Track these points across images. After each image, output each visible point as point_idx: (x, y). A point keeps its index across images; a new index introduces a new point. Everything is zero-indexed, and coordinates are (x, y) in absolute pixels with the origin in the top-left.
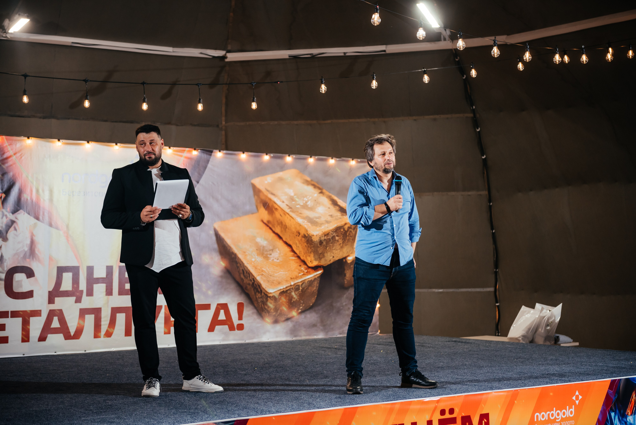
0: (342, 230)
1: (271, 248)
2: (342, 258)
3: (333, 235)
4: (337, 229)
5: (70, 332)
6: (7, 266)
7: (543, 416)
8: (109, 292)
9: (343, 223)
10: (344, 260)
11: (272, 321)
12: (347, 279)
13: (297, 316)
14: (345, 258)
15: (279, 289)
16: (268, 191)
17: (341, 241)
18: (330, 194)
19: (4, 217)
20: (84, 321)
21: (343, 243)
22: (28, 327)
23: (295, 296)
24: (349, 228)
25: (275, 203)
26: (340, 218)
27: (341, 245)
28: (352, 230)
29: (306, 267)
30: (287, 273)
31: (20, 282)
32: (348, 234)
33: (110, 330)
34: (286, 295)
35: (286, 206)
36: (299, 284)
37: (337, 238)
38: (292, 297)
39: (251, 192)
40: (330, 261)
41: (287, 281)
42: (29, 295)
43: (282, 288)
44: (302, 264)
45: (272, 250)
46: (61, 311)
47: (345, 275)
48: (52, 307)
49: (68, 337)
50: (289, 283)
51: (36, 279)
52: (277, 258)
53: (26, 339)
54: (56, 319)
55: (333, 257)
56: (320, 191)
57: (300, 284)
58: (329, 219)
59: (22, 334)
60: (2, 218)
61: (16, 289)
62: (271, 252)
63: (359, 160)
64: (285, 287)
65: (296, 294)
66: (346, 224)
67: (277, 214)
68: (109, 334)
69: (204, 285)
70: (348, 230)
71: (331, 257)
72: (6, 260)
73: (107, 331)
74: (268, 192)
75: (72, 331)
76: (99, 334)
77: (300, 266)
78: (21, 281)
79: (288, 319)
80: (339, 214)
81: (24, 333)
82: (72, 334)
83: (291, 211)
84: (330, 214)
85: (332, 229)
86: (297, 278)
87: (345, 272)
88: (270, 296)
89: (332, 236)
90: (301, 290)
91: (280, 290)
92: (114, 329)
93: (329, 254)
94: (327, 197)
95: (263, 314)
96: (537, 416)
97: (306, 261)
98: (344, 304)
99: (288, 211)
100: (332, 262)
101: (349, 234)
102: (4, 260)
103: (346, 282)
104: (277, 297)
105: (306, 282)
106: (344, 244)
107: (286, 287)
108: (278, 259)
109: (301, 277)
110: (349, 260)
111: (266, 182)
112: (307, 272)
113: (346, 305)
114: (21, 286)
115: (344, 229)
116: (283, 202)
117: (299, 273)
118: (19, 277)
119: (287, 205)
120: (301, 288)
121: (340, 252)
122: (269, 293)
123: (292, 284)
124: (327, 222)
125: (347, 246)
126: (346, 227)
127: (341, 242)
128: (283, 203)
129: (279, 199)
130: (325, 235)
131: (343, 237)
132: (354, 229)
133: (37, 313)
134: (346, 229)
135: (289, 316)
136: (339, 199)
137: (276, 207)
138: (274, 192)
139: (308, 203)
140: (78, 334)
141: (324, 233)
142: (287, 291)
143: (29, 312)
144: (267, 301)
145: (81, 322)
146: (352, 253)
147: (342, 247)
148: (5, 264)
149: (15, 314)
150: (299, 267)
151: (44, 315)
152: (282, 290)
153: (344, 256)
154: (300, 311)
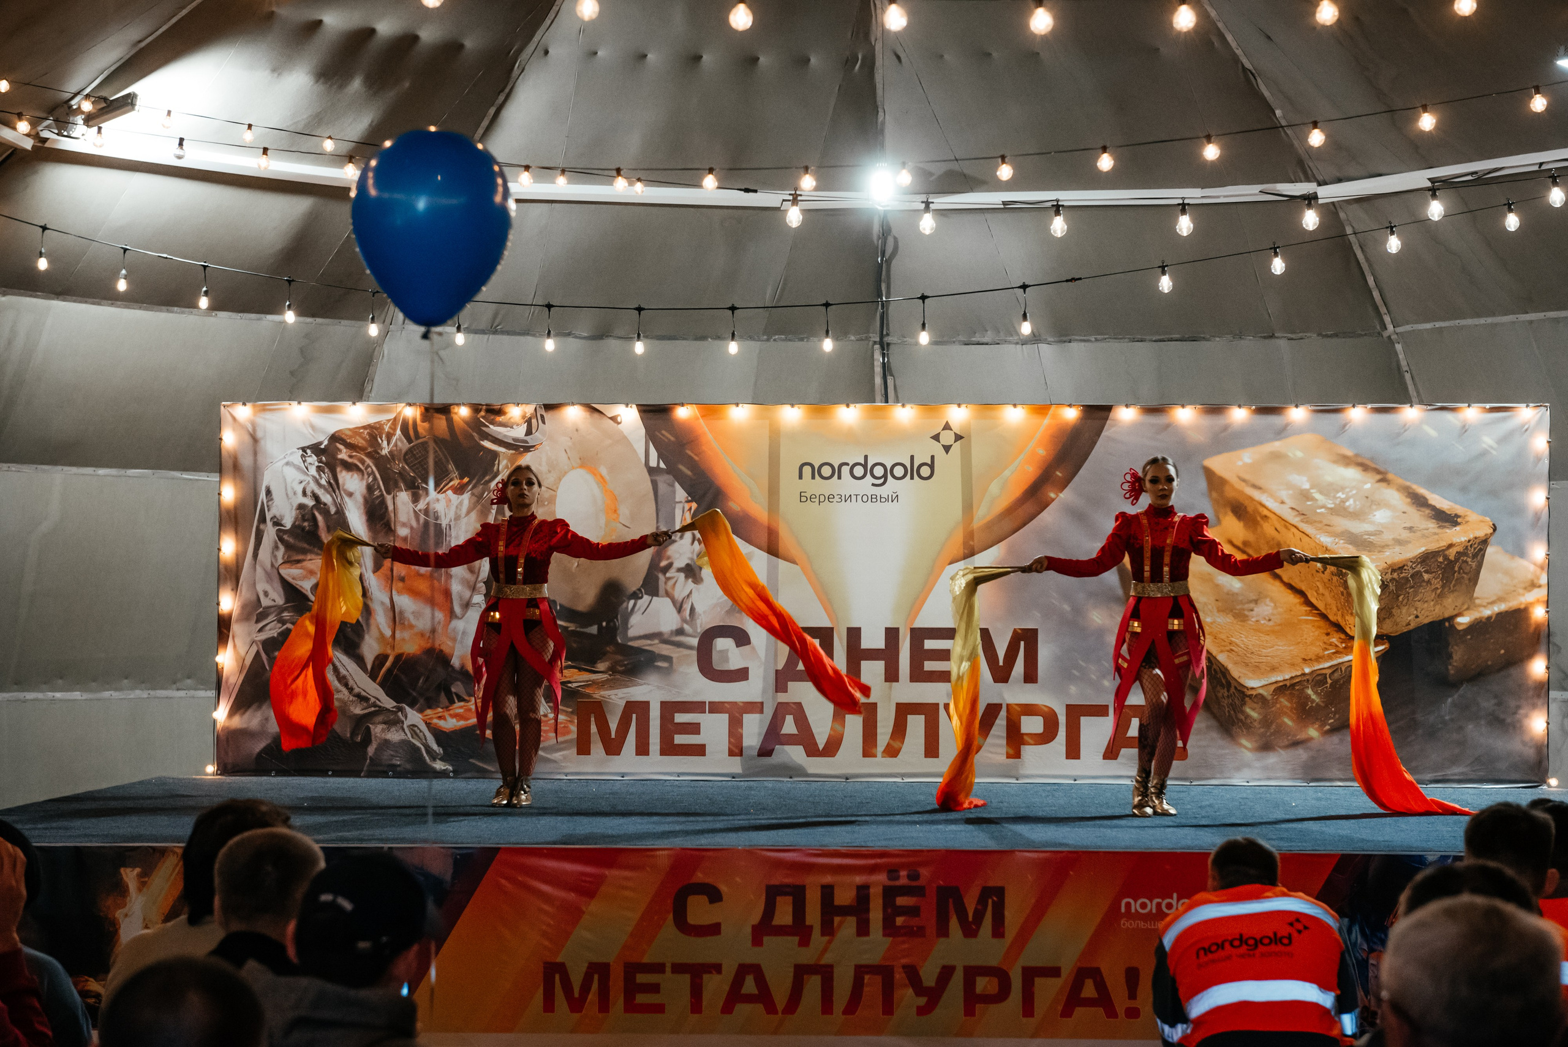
0: (1441, 559)
1: (1253, 596)
2: (1441, 618)
3: (1417, 569)
4: (1426, 558)
5: (816, 744)
6: (701, 627)
7: (1143, 906)
8: (892, 676)
9: (1443, 544)
10: (1447, 624)
11: (1256, 745)
12: (1455, 664)
13: (1321, 739)
14: (1451, 619)
15: (1273, 679)
16: (1244, 481)
17: (1437, 583)
18: (1408, 484)
19: (696, 543)
20: (843, 726)
21: (1443, 586)
22: (740, 730)
23: (1314, 697)
24: (1459, 554)
25: (1264, 506)
26: (1435, 534)
27: (1439, 591)
28: (1469, 560)
29: (1343, 636)
30: (1292, 648)
31: (724, 653)
32: (1456, 569)
33: (896, 744)
34: (1290, 694)
35: (1290, 510)
36: (1324, 672)
37: (1426, 576)
38: (1308, 697)
39: (1203, 484)
40: (1408, 624)
41: (1293, 665)
42: (742, 675)
43: (1280, 678)
44: (1331, 630)
45: (1256, 601)
46: (799, 705)
47: (1450, 656)
48: (782, 697)
49: (812, 750)
50: (1298, 670)
51: (753, 648)
52: (1267, 618)
53: (737, 751)
54: (789, 720)
55: (1417, 617)
56: (1379, 477)
57: (1328, 672)
58: (1405, 535)
59: (730, 742)
60: (693, 543)
61: (718, 665)
62: (1252, 605)
63: (1488, 406)
64: (1287, 677)
65: (1316, 693)
66: (1451, 546)
67: (1268, 529)
68: (892, 752)
69: (1093, 667)
70: (1457, 560)
71: (1412, 617)
72: (700, 615)
73: (888, 744)
74: (1243, 484)
75: (821, 742)
76: (874, 751)
77: (1328, 634)
78: (727, 650)
79: (1296, 744)
80: (1432, 525)
81: (732, 740)
82: (821, 747)
83: (1302, 521)
84: (1408, 525)
85: (1414, 558)
86: (1319, 658)
87: (1450, 649)
88: (1252, 695)
89: (1412, 572)
90: (1331, 684)
91: (1276, 682)
92: (903, 743)
93: (1404, 610)
94: (1398, 490)
95: (1235, 729)
96: (1128, 905)
97: (1342, 624)
98: (1447, 718)
99: (1295, 520)
100: (1412, 626)
101: (1460, 568)
102: (696, 616)
103: (1452, 672)
104: (1269, 698)
105: (1343, 669)
106: (1446, 590)
107: (1292, 678)
108: (1270, 620)
109: (1330, 657)
110: (1460, 624)
111: (1240, 463)
112: (1345, 648)
113: (1452, 720)
114: (727, 660)
115: (1446, 558)
116: (1283, 502)
117: (1326, 649)
118: (723, 644)
119: (1293, 509)
120: (1329, 681)
121: (1434, 605)
122: (1247, 689)
123: (1307, 670)
124: (1399, 542)
125: (1456, 594)
126: (1452, 553)
127: (1438, 586)
128: (1282, 505)
129: (1272, 495)
130: (1393, 571)
131: (1443, 574)
132: (1475, 556)
133: (756, 707)
134: (1452, 558)
135: (1301, 736)
136: (1433, 492)
137: (1265, 512)
138: (1258, 483)
139: (1347, 504)
140: (832, 747)
141: (1390, 566)
142: (1293, 685)
143: (741, 704)
144: (1244, 703)
145: (838, 727)
146: (1468, 609)
147: (1441, 596)
148: (698, 622)
149: (716, 708)
150: (1325, 638)
151: (769, 711)
152: (1281, 684)
153: (1446, 615)
154: (1328, 727)
